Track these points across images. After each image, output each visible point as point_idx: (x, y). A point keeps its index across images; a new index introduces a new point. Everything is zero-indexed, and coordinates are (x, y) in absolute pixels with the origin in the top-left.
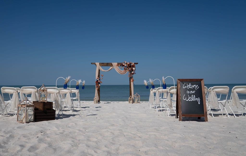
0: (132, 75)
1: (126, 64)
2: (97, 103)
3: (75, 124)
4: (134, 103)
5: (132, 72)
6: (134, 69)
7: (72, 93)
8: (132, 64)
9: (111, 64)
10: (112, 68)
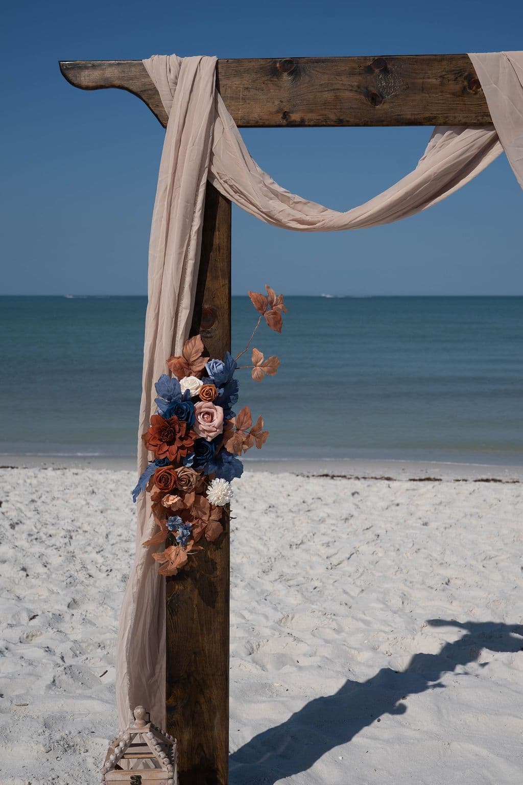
9: (455, 87)
10: (473, 152)
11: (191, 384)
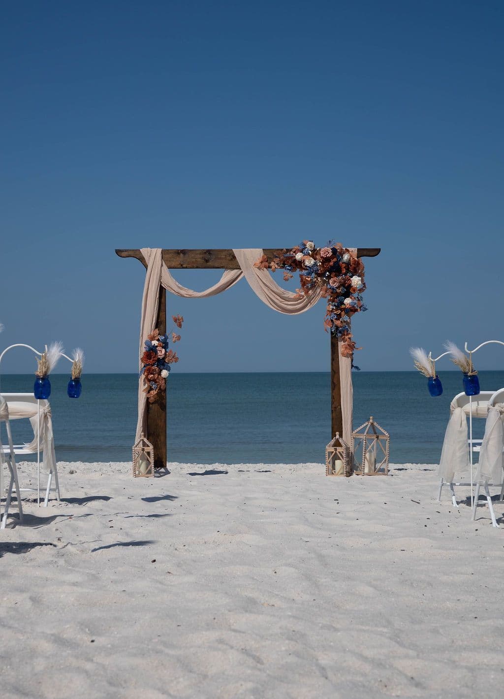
0: (345, 318)
1: (315, 253)
2: (149, 472)
3: (33, 599)
4: (354, 476)
5: (348, 301)
6: (356, 281)
7: (11, 417)
8: (346, 257)
9: (229, 258)
10: (235, 277)
11: (155, 343)
